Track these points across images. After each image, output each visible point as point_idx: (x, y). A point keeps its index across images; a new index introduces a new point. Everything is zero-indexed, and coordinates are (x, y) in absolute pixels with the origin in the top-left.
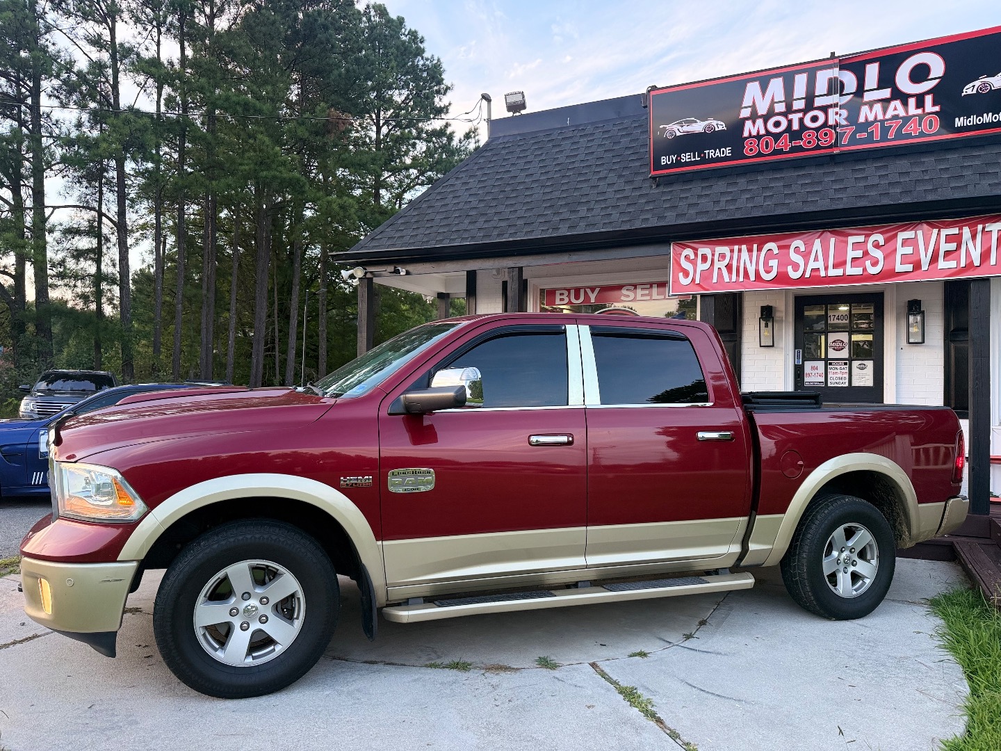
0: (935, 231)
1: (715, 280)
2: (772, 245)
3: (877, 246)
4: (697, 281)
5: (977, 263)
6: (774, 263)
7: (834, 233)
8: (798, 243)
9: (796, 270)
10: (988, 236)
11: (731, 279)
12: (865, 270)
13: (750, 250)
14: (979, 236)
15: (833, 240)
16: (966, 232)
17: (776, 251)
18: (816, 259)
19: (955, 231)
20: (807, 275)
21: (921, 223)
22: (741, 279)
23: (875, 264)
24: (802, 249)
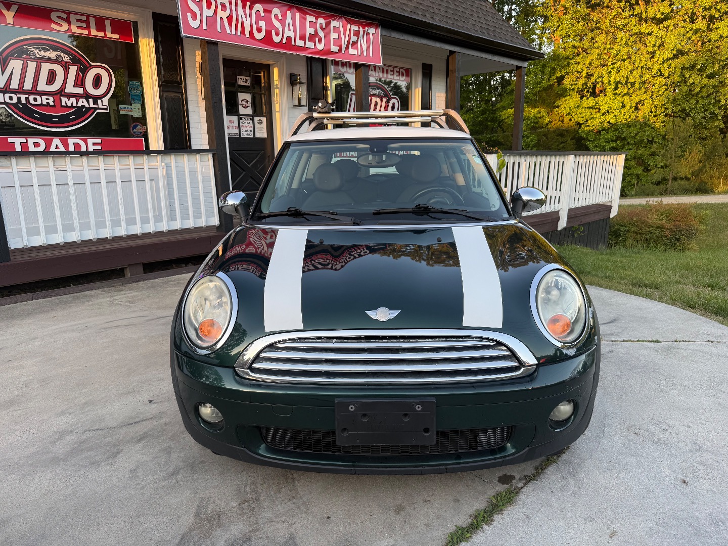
0: (349, 25)
1: (219, 30)
2: (258, 7)
3: (321, 27)
4: (205, 27)
5: (365, 54)
6: (262, 24)
7: (299, 10)
8: (276, 11)
9: (277, 34)
10: (368, 36)
11: (231, 31)
12: (315, 45)
13: (244, 6)
14: (365, 34)
15: (298, 15)
16: (361, 29)
17: (262, 14)
18: (289, 29)
19: (356, 28)
20: (284, 41)
21: (341, 17)
22: (239, 34)
23: (320, 41)
24: (280, 17)
